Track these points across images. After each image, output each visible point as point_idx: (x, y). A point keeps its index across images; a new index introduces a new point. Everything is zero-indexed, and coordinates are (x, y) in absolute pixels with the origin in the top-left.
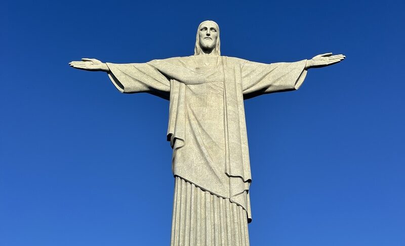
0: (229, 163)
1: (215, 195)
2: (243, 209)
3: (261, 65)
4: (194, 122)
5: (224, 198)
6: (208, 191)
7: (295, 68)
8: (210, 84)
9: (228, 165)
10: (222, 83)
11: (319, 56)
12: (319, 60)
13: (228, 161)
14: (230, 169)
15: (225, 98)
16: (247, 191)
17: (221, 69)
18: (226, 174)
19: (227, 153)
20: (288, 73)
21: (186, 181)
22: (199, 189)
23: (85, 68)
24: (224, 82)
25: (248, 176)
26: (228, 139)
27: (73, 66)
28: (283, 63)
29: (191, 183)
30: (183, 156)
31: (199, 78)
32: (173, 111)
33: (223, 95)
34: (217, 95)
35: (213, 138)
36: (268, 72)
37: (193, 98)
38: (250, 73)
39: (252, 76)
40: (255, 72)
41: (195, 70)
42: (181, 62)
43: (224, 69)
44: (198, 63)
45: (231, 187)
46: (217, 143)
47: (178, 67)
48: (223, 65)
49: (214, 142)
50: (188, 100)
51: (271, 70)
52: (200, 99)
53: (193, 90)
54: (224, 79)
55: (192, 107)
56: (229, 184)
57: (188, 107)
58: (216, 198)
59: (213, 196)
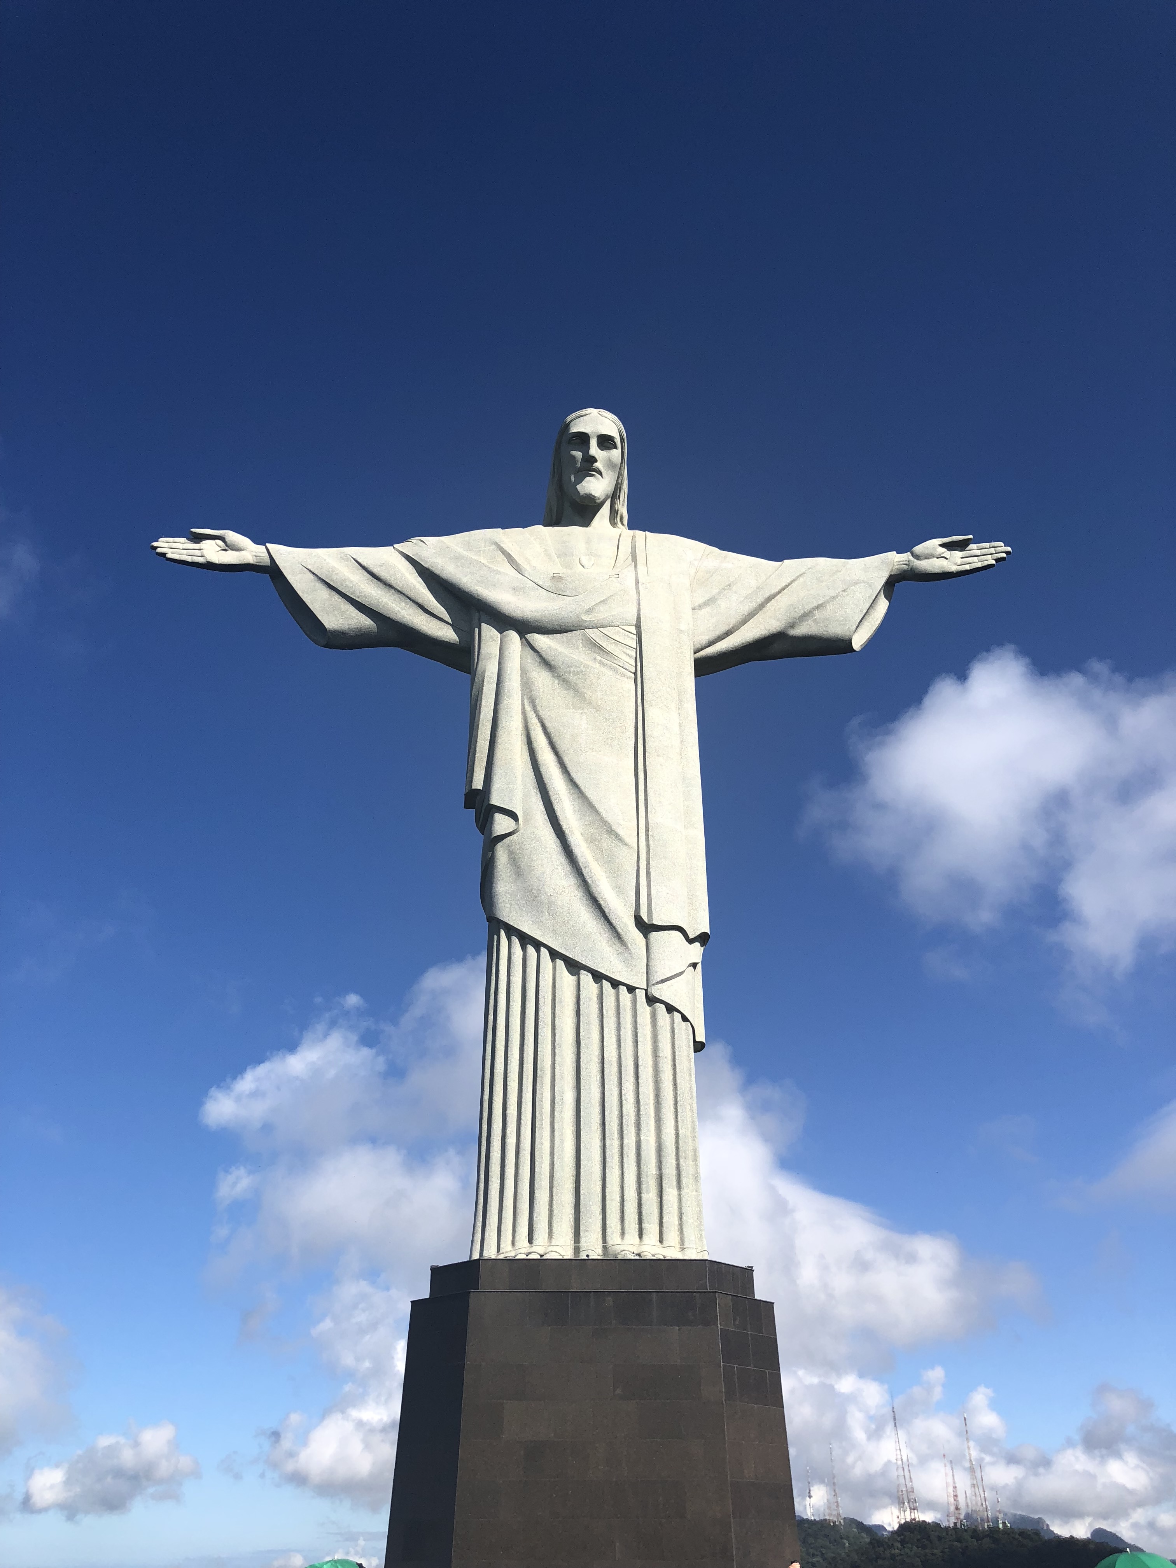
0: (649, 886)
1: (607, 977)
3: (754, 565)
4: (546, 757)
6: (585, 967)
7: (857, 582)
8: (593, 634)
9: (643, 892)
10: (633, 630)
11: (933, 545)
12: (932, 555)
13: (643, 880)
15: (638, 675)
16: (694, 965)
17: (630, 582)
18: (638, 920)
19: (644, 856)
20: (834, 598)
21: (522, 937)
23: (202, 560)
24: (638, 626)
25: (701, 925)
26: (647, 813)
27: (164, 555)
28: (823, 563)
30: (513, 860)
31: (564, 614)
32: (481, 716)
33: (633, 670)
34: (616, 671)
35: (601, 810)
36: (775, 591)
37: (542, 679)
38: (719, 593)
39: (723, 604)
40: (734, 588)
41: (547, 584)
42: (504, 552)
43: (637, 583)
44: (559, 556)
45: (652, 956)
46: (614, 827)
47: (493, 571)
48: (636, 566)
49: (605, 822)
50: (527, 685)
51: (783, 585)
52: (565, 682)
53: (543, 654)
54: (639, 618)
55: (539, 708)
56: (646, 944)
57: (528, 708)
58: (607, 987)
59: (598, 982)
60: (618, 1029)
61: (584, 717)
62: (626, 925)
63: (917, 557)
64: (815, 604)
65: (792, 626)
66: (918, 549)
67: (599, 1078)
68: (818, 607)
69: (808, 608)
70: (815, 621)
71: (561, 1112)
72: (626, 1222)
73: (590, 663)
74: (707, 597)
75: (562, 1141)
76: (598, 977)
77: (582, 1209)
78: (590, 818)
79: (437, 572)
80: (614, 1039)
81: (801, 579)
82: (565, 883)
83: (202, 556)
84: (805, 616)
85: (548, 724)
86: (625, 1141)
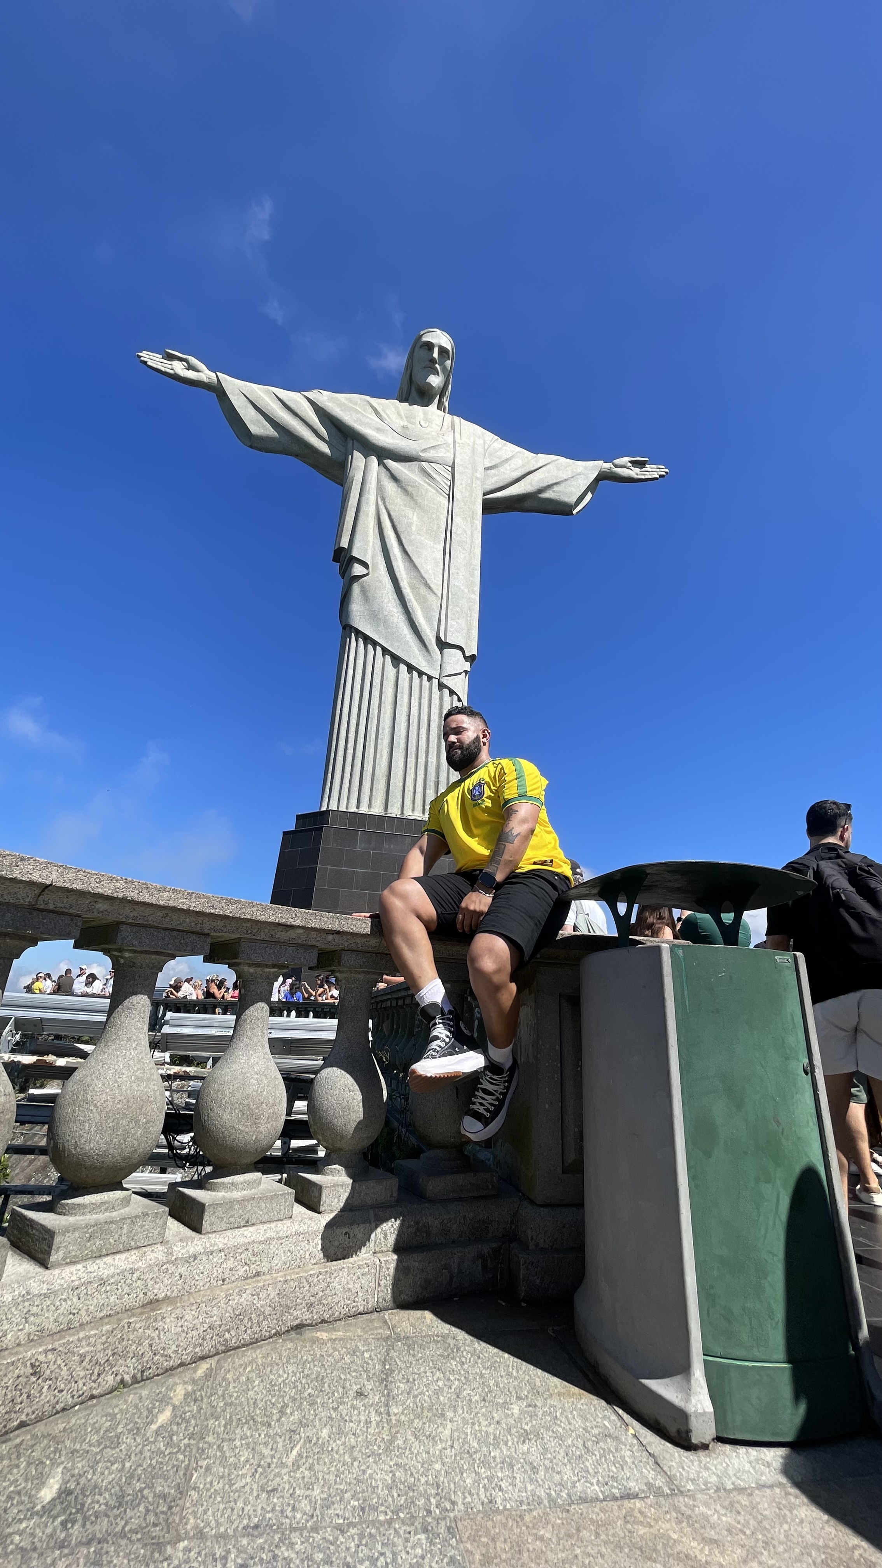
0: (446, 622)
1: (416, 669)
2: (459, 699)
3: (520, 452)
5: (430, 678)
6: (403, 661)
7: (579, 474)
8: (426, 465)
9: (442, 624)
10: (450, 469)
11: (625, 460)
12: (624, 466)
13: (443, 616)
14: (445, 631)
15: (451, 496)
16: (466, 672)
17: (450, 440)
18: (438, 638)
19: (444, 602)
20: (566, 480)
21: (366, 638)
23: (172, 372)
24: (453, 467)
25: (472, 649)
27: (145, 363)
28: (562, 460)
29: (375, 644)
30: (364, 591)
31: (407, 449)
32: (350, 503)
33: (448, 493)
34: (437, 491)
35: (422, 571)
36: (532, 469)
37: (390, 487)
38: (501, 463)
39: (502, 469)
40: (509, 462)
41: (399, 430)
42: (372, 406)
43: (455, 442)
44: (407, 417)
45: (444, 660)
46: (429, 582)
47: (365, 416)
48: (454, 432)
49: (424, 579)
50: (380, 489)
51: (538, 467)
52: (405, 491)
53: (393, 472)
54: (454, 462)
55: (387, 504)
56: (441, 653)
57: (380, 503)
58: (415, 674)
59: (410, 671)
60: (420, 698)
61: (415, 514)
62: (430, 640)
63: (616, 466)
64: (555, 482)
65: (540, 491)
66: (617, 461)
67: (406, 724)
68: (556, 484)
69: (550, 482)
70: (553, 491)
71: (382, 740)
72: (416, 804)
73: (422, 483)
74: (493, 463)
75: (381, 756)
76: (411, 668)
77: (390, 794)
78: (414, 574)
79: (329, 411)
80: (417, 704)
81: (548, 466)
82: (395, 610)
83: (172, 369)
84: (550, 487)
85: (392, 513)
86: (419, 760)
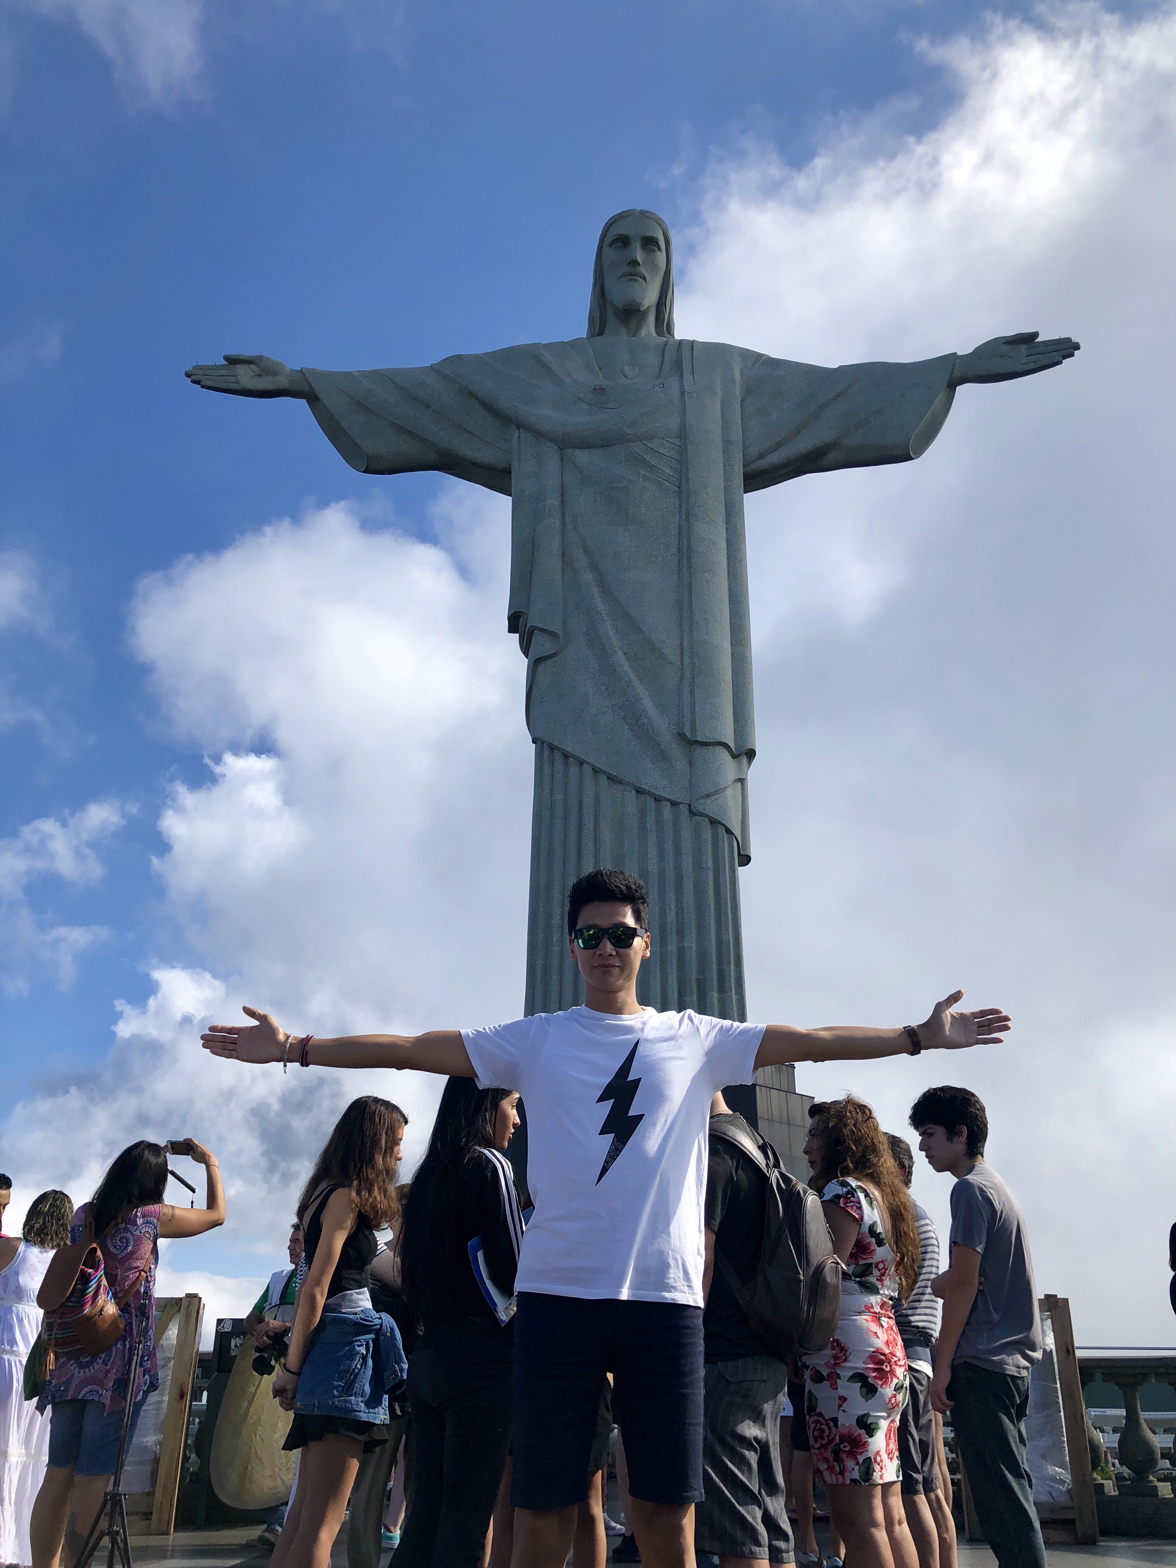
0: (693, 704)
1: (649, 793)
2: (729, 832)
4: (588, 577)
5: (674, 804)
6: (628, 784)
7: (916, 386)
8: (636, 447)
9: (687, 709)
10: (677, 442)
13: (687, 698)
14: (693, 722)
17: (675, 392)
18: (682, 736)
19: (687, 674)
21: (566, 756)
22: (603, 778)
24: (683, 438)
26: (691, 629)
27: (199, 382)
31: (605, 427)
33: (678, 484)
34: (659, 485)
35: (644, 629)
36: (829, 398)
37: (583, 496)
38: (770, 402)
39: (774, 413)
40: (786, 396)
41: (589, 397)
42: (543, 365)
43: (682, 392)
44: (601, 368)
45: (695, 772)
46: (657, 646)
47: (533, 385)
49: (648, 641)
50: (567, 504)
51: (838, 391)
52: (607, 498)
53: (583, 468)
54: (684, 429)
55: (581, 527)
56: (691, 764)
57: (569, 527)
58: (651, 803)
59: (642, 797)
61: (627, 534)
62: (669, 741)
64: (871, 410)
65: (847, 434)
68: (875, 414)
69: (864, 415)
70: (871, 428)
74: (758, 406)
76: (642, 793)
78: (633, 636)
79: (475, 390)
81: (855, 387)
84: (861, 423)
85: (589, 545)
